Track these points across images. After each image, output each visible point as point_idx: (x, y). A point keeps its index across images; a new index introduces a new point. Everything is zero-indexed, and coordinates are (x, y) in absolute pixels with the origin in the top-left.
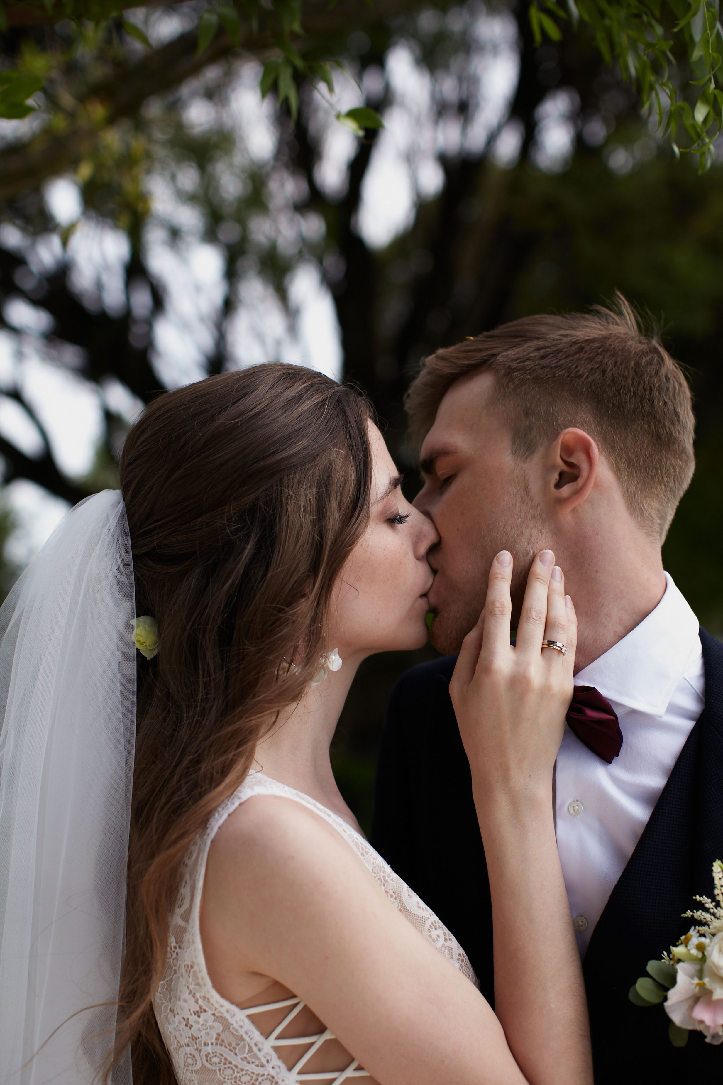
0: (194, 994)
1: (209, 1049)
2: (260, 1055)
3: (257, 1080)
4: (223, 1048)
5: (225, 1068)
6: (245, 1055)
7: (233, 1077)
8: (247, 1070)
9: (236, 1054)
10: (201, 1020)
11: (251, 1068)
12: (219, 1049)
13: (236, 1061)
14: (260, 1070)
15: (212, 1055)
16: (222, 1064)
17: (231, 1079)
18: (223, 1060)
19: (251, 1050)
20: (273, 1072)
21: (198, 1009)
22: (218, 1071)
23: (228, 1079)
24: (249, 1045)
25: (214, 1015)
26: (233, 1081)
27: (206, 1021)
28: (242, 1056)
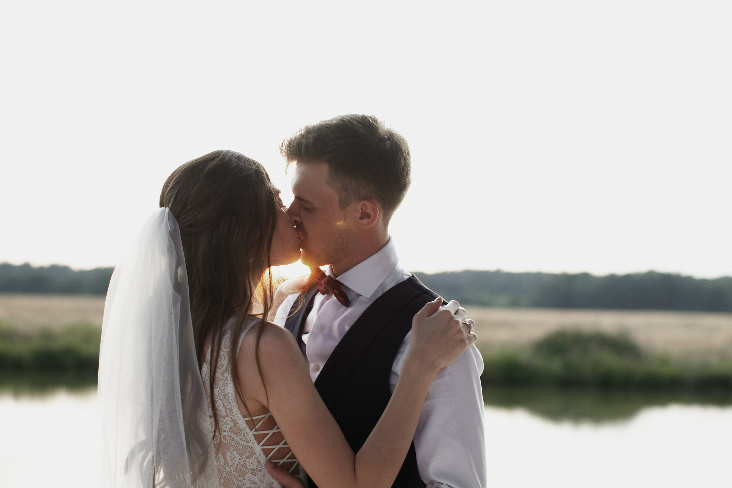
0: (226, 407)
1: (226, 433)
2: (248, 437)
3: (245, 448)
4: (232, 433)
5: (232, 442)
6: (241, 437)
7: (235, 446)
8: (241, 444)
9: (238, 437)
10: (225, 421)
11: (243, 443)
12: (230, 434)
13: (237, 439)
14: (247, 444)
15: (226, 436)
16: (230, 441)
17: (234, 447)
18: (231, 439)
19: (244, 435)
20: (252, 445)
21: (225, 415)
22: (228, 443)
23: (232, 447)
24: (244, 433)
25: (231, 418)
26: (235, 448)
27: (227, 421)
28: (240, 438)
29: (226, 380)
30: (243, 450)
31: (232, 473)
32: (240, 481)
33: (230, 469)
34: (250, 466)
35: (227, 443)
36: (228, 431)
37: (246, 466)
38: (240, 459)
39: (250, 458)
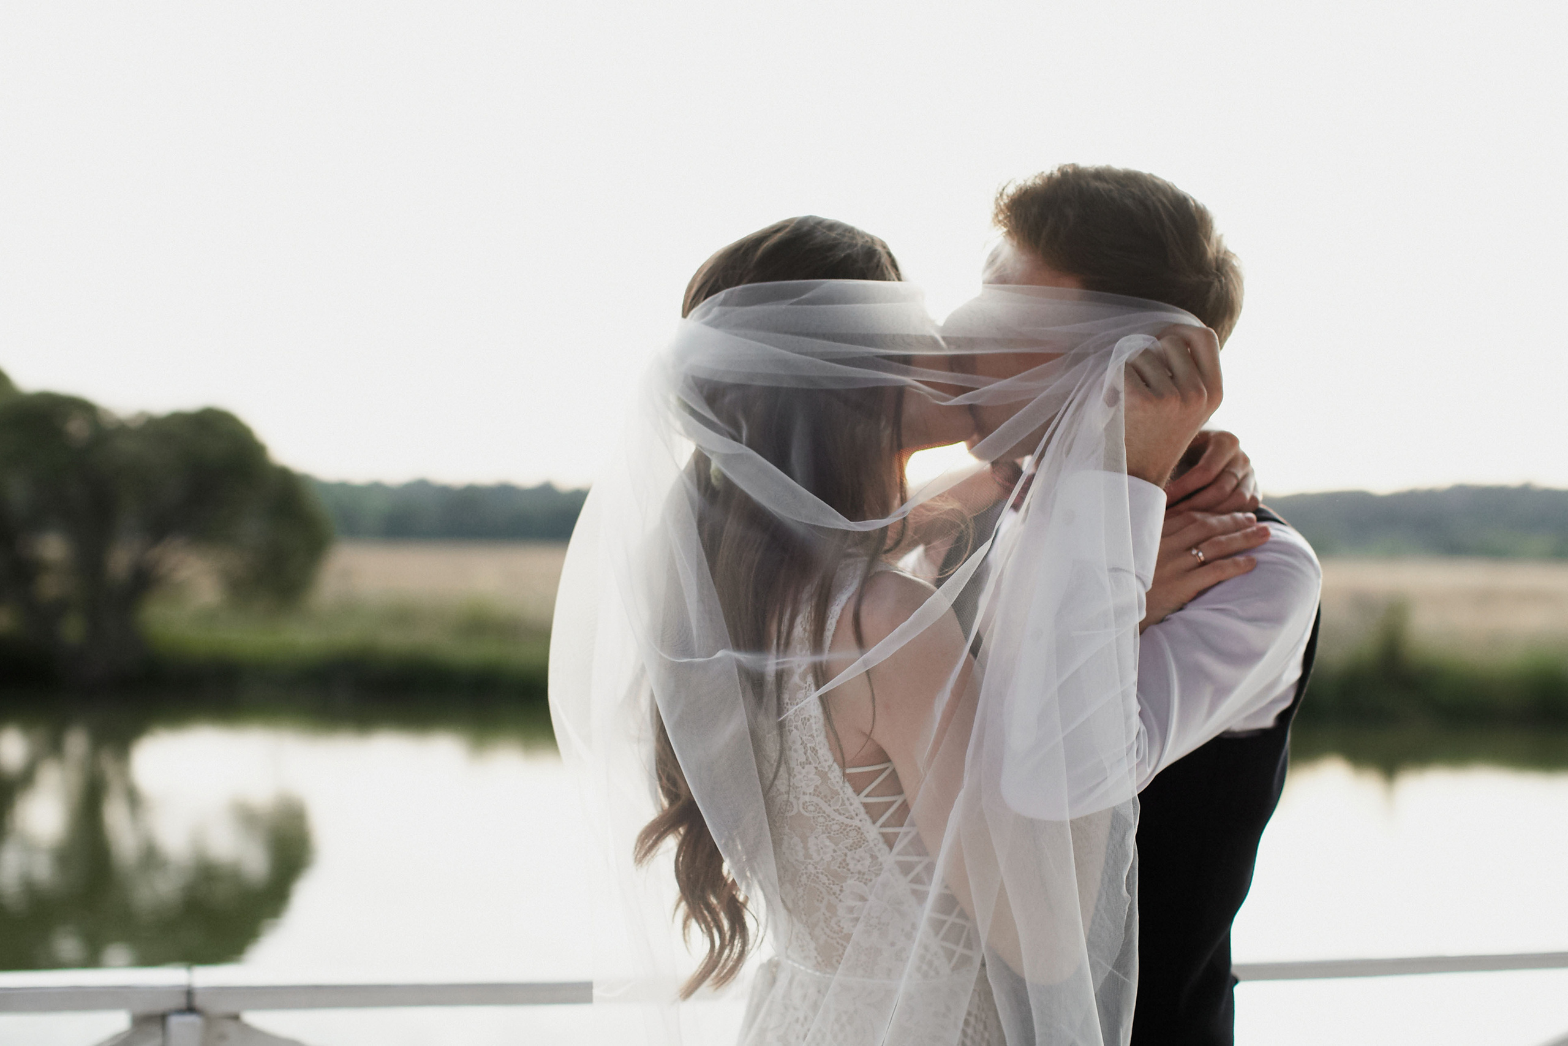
0: (806, 744)
1: (807, 798)
2: (851, 808)
3: (845, 830)
4: (819, 799)
5: (819, 816)
6: (838, 807)
7: (825, 824)
8: (838, 820)
9: (830, 805)
10: (804, 772)
11: (841, 818)
12: (816, 799)
13: (829, 810)
14: (848, 821)
15: (809, 804)
16: (816, 813)
17: (823, 826)
18: (818, 809)
19: (843, 804)
20: (859, 824)
21: (804, 760)
22: (812, 818)
23: (820, 826)
24: (842, 799)
25: (816, 768)
26: (824, 828)
27: (808, 773)
28: (835, 808)
29: (808, 690)
30: (841, 833)
31: (818, 877)
32: (834, 894)
33: (816, 868)
34: (855, 865)
35: (810, 817)
36: (810, 794)
37: (847, 865)
38: (835, 851)
39: (856, 849)
